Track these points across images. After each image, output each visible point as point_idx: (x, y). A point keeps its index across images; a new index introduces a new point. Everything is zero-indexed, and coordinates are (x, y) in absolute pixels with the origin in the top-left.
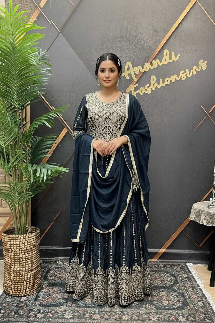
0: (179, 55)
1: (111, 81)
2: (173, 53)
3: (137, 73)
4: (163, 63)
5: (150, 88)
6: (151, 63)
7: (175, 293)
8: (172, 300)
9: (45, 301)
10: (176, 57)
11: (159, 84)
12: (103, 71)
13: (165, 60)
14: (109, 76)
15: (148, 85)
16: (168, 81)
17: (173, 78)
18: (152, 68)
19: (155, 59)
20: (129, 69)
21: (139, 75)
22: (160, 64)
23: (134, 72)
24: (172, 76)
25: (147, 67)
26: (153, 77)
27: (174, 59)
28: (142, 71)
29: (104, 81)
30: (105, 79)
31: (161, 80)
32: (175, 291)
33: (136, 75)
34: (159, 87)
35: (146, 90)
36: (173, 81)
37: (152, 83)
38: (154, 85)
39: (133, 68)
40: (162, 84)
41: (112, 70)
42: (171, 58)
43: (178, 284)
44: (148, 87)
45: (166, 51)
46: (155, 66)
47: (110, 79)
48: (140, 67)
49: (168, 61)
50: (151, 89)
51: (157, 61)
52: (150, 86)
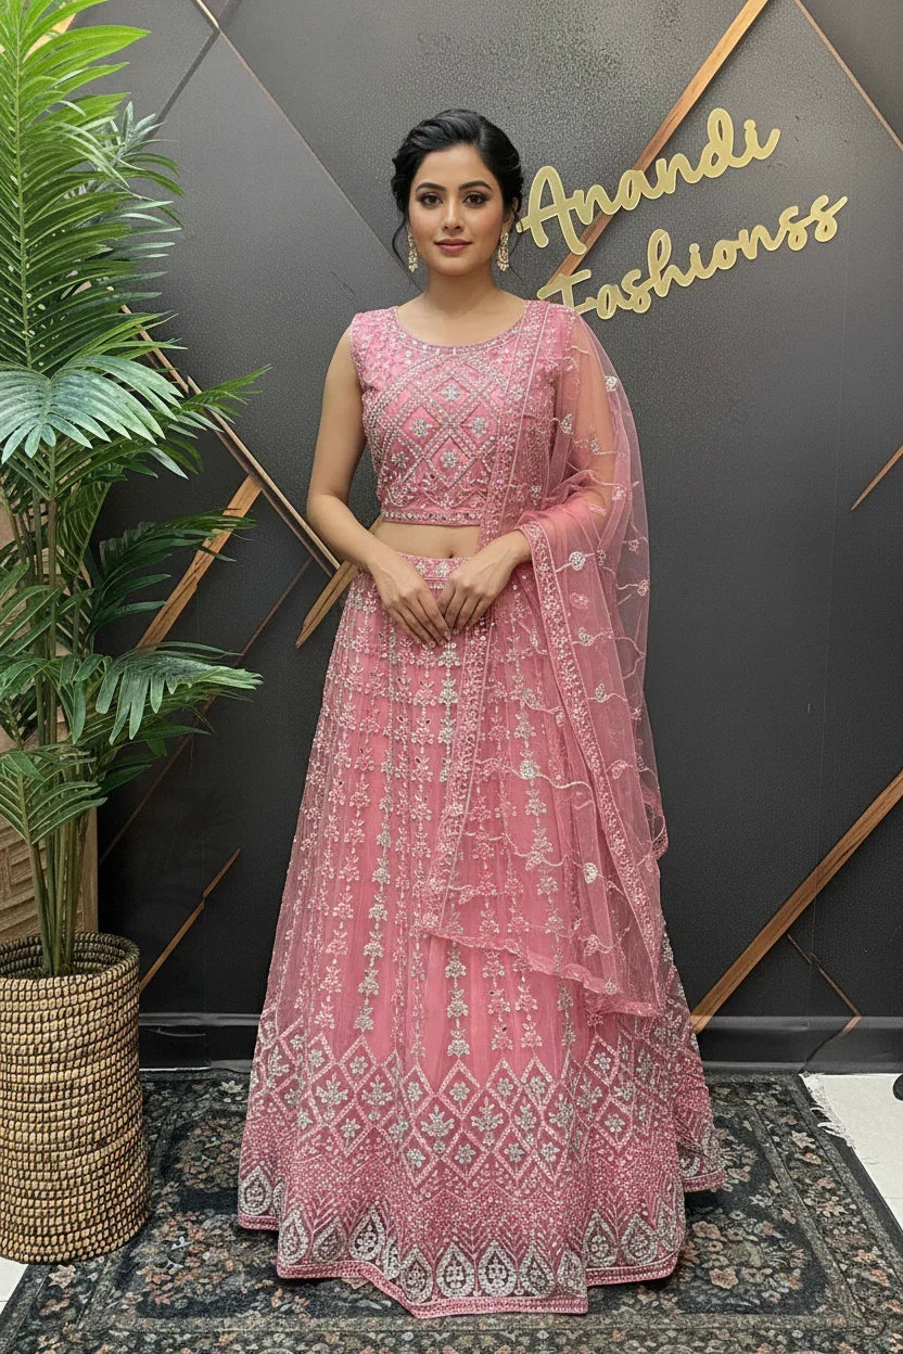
0: (775, 135)
1: (470, 247)
2: (750, 125)
3: (587, 218)
4: (707, 169)
5: (646, 285)
6: (651, 175)
7: (764, 1228)
8: (756, 1261)
9: (165, 1288)
10: (762, 142)
11: (685, 268)
12: (433, 197)
13: (715, 158)
14: (461, 223)
15: (636, 274)
16: (725, 254)
17: (748, 243)
18: (653, 194)
19: (666, 152)
20: (547, 200)
21: (593, 226)
22: (692, 178)
23: (573, 213)
24: (743, 233)
25: (632, 188)
26: (661, 237)
27: (754, 151)
28: (609, 209)
29: (438, 244)
30: (441, 237)
31: (694, 248)
32: (760, 1214)
33: (580, 229)
34: (685, 281)
35: (627, 296)
36: (751, 254)
37: (654, 265)
38: (662, 272)
39: (568, 195)
40: (698, 271)
41: (473, 197)
42: (739, 149)
43: (773, 1184)
44: (637, 283)
45: (718, 116)
46: (667, 184)
47: (463, 237)
48: (597, 192)
49: (728, 160)
50: (652, 291)
51: (679, 160)
52: (645, 276)
